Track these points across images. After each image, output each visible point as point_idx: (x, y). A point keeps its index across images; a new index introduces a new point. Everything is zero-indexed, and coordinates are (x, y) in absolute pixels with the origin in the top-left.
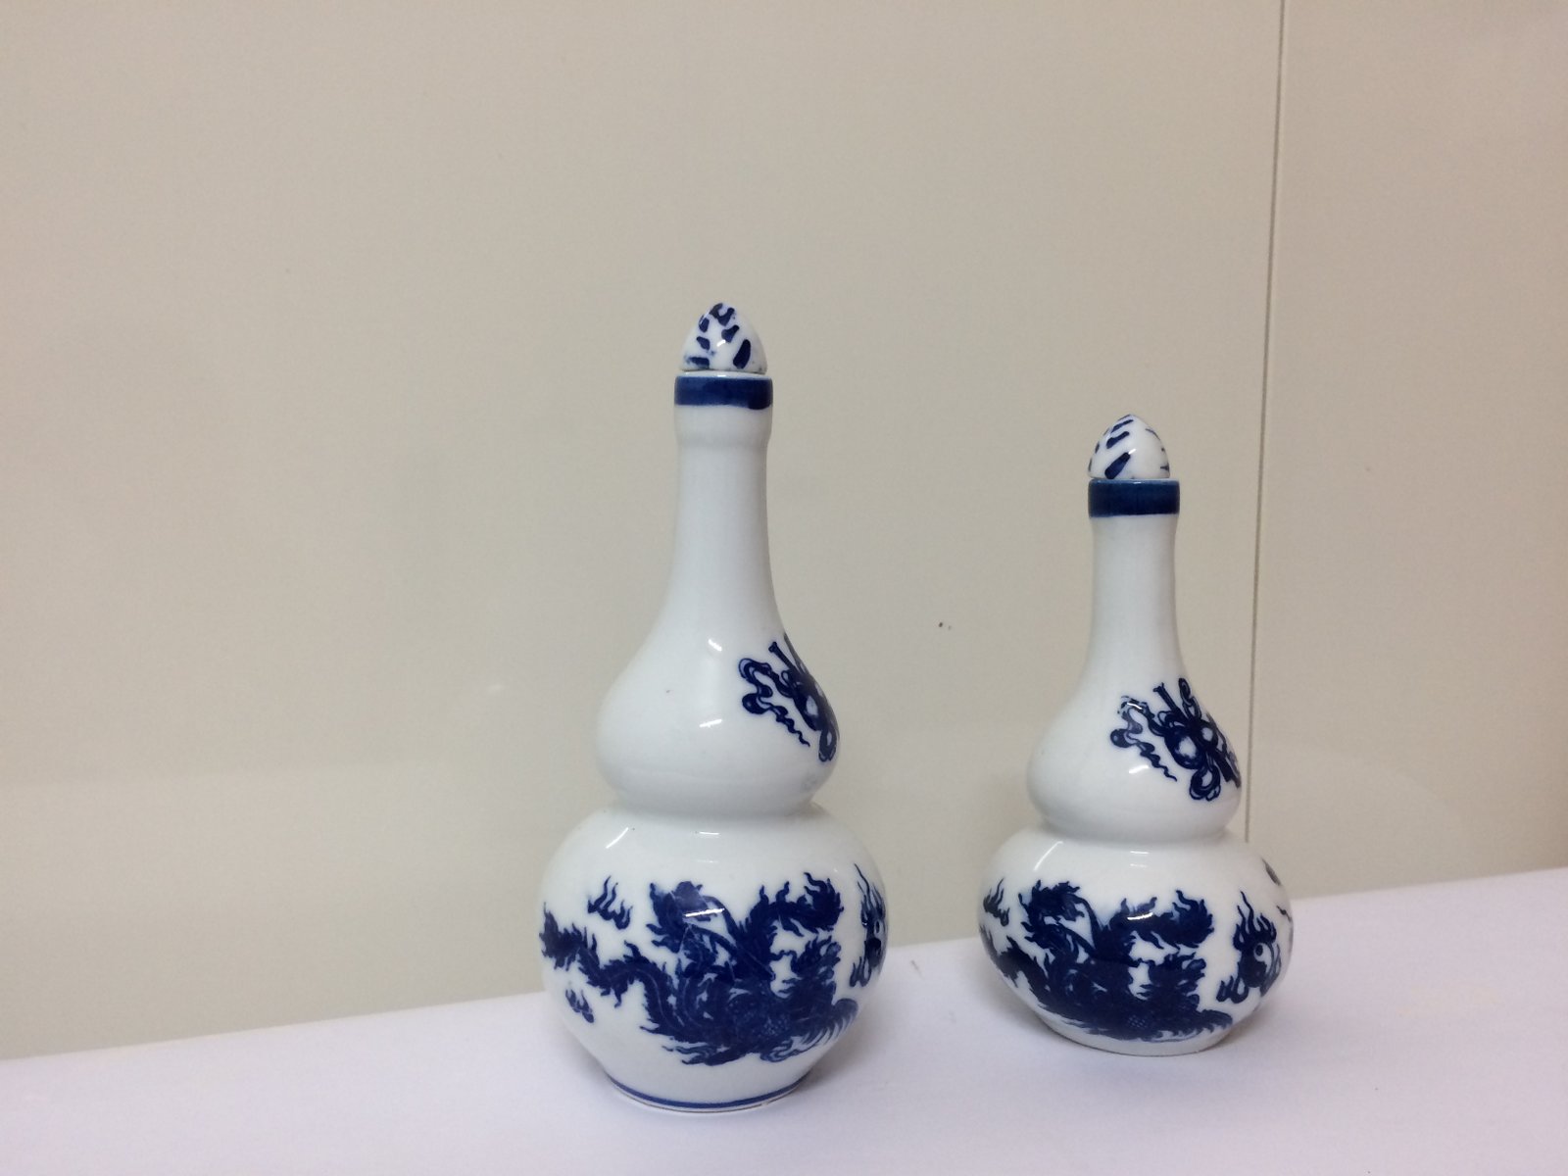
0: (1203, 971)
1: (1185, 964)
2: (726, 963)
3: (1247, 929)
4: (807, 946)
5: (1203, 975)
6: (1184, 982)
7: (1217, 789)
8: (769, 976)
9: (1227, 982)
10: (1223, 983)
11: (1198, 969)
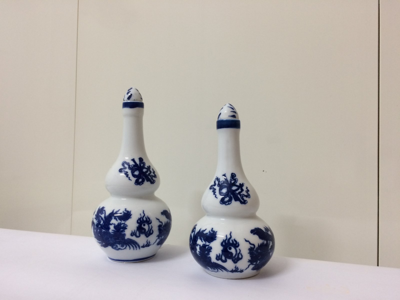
0: (211, 250)
1: (207, 247)
2: (102, 224)
3: (227, 242)
4: (118, 223)
5: (211, 251)
6: (206, 252)
7: (230, 203)
8: (109, 228)
10: (217, 255)
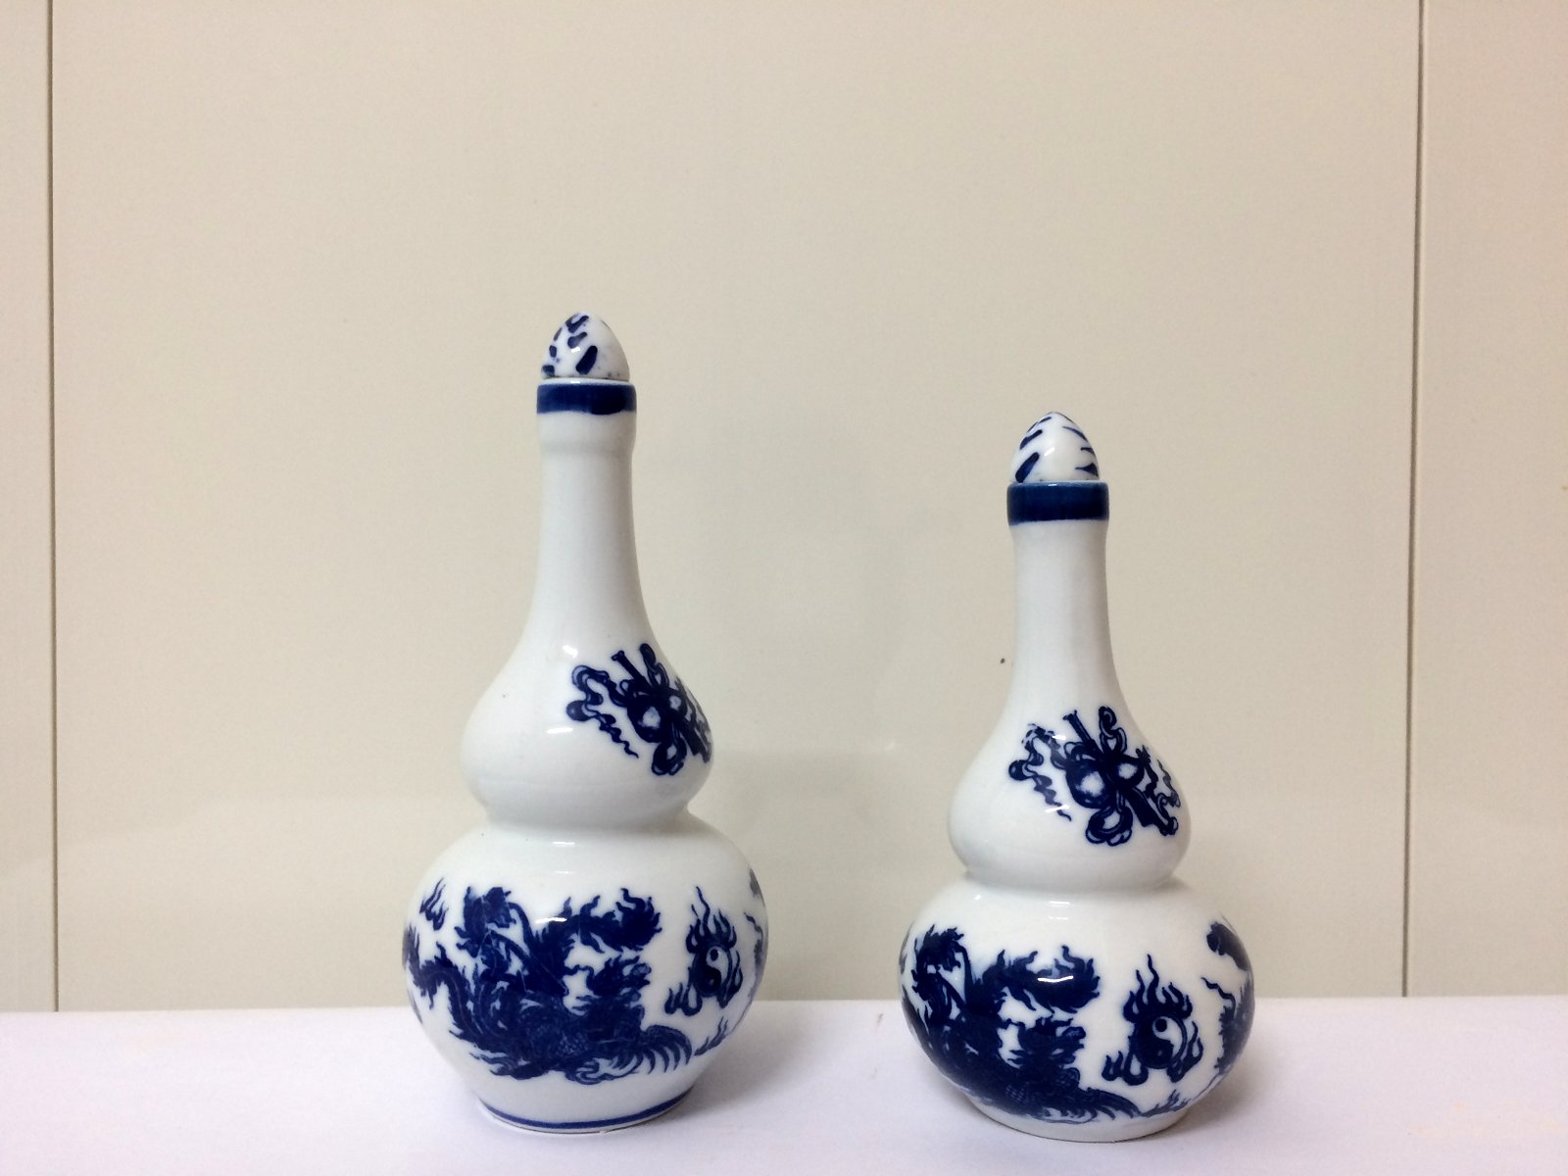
0: (1081, 1041)
1: (1060, 1031)
2: (518, 973)
3: (1145, 999)
4: (607, 964)
5: (1082, 1046)
6: (1058, 1051)
7: (1126, 834)
8: (563, 991)
9: (1114, 1058)
10: (1108, 1058)
11: (1075, 1038)
